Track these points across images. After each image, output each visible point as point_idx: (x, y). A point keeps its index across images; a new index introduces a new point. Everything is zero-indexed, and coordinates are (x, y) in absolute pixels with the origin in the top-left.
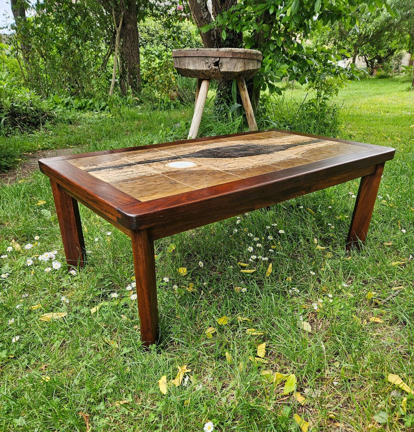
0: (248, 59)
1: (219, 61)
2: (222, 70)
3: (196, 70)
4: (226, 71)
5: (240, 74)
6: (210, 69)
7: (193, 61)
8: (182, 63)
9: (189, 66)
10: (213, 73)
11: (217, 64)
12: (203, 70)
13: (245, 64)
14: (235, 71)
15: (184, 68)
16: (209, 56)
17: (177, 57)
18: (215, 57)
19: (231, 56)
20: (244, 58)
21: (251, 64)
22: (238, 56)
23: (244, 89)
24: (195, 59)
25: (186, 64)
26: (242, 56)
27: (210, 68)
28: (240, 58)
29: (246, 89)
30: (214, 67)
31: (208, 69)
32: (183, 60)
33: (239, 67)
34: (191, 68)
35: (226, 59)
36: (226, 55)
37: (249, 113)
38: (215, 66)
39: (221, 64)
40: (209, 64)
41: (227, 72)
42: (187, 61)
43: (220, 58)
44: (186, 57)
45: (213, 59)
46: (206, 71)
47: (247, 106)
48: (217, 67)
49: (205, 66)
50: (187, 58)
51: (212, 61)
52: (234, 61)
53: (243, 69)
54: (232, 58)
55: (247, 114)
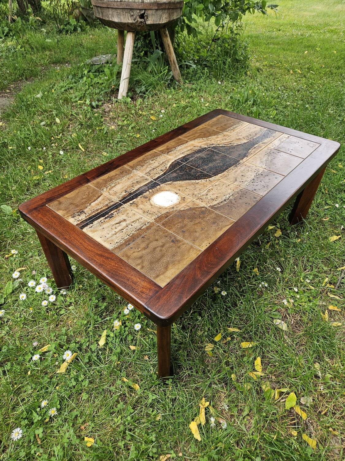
0: (172, 9)
1: (144, 13)
2: (149, 22)
3: (121, 23)
4: (152, 23)
5: (165, 26)
6: (136, 23)
7: (117, 13)
8: (104, 14)
9: (113, 18)
10: (139, 26)
11: (142, 16)
12: (128, 23)
13: (169, 14)
14: (160, 23)
15: (107, 19)
16: (134, 7)
17: (99, 7)
18: (140, 10)
19: (156, 8)
20: (169, 9)
21: (175, 14)
22: (163, 7)
23: (166, 36)
24: (119, 11)
25: (110, 16)
26: (167, 7)
27: (136, 21)
28: (165, 9)
29: (168, 35)
30: (140, 20)
31: (134, 22)
32: (105, 11)
33: (164, 18)
34: (116, 20)
35: (151, 11)
36: (151, 7)
37: (172, 60)
38: (141, 18)
39: (147, 16)
40: (135, 17)
41: (153, 25)
42: (110, 12)
43: (145, 10)
44: (109, 8)
45: (138, 11)
46: (132, 24)
47: (170, 52)
48: (143, 20)
49: (130, 19)
50: (110, 10)
51: (137, 13)
52: (160, 12)
53: (168, 20)
54: (157, 10)
55: (171, 61)
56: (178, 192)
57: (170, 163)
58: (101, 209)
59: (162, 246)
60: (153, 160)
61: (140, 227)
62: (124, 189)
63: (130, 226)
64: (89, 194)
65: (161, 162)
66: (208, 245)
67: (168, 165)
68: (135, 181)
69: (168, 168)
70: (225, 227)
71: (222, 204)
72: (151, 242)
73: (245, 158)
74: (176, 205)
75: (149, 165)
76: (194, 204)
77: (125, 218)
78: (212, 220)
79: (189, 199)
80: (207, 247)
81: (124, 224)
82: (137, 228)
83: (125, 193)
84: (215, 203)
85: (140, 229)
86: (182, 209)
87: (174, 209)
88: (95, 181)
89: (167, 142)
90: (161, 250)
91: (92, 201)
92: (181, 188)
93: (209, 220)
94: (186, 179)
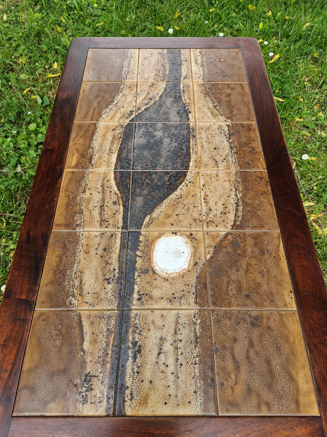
56: (173, 229)
57: (113, 182)
58: (107, 345)
59: (251, 345)
60: (84, 192)
61: (192, 335)
62: (101, 278)
63: (180, 345)
64: (60, 331)
65: (100, 188)
66: (292, 295)
67: (115, 188)
68: (100, 251)
69: (118, 192)
70: (279, 251)
71: (240, 214)
72: (232, 349)
73: (190, 116)
74: (194, 254)
75: (88, 203)
76: (213, 237)
77: (159, 335)
78: (257, 251)
79: (199, 231)
80: (294, 299)
81: (167, 347)
82: (193, 339)
83: (110, 287)
84: (231, 217)
85: (197, 338)
86: (208, 257)
87: (201, 265)
88: (41, 297)
89: (68, 141)
90: (257, 353)
91: (78, 341)
92: (171, 220)
93: (253, 252)
94: (162, 199)
